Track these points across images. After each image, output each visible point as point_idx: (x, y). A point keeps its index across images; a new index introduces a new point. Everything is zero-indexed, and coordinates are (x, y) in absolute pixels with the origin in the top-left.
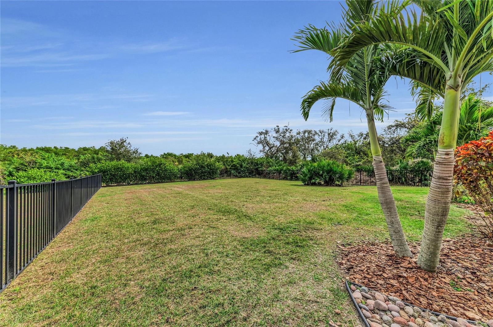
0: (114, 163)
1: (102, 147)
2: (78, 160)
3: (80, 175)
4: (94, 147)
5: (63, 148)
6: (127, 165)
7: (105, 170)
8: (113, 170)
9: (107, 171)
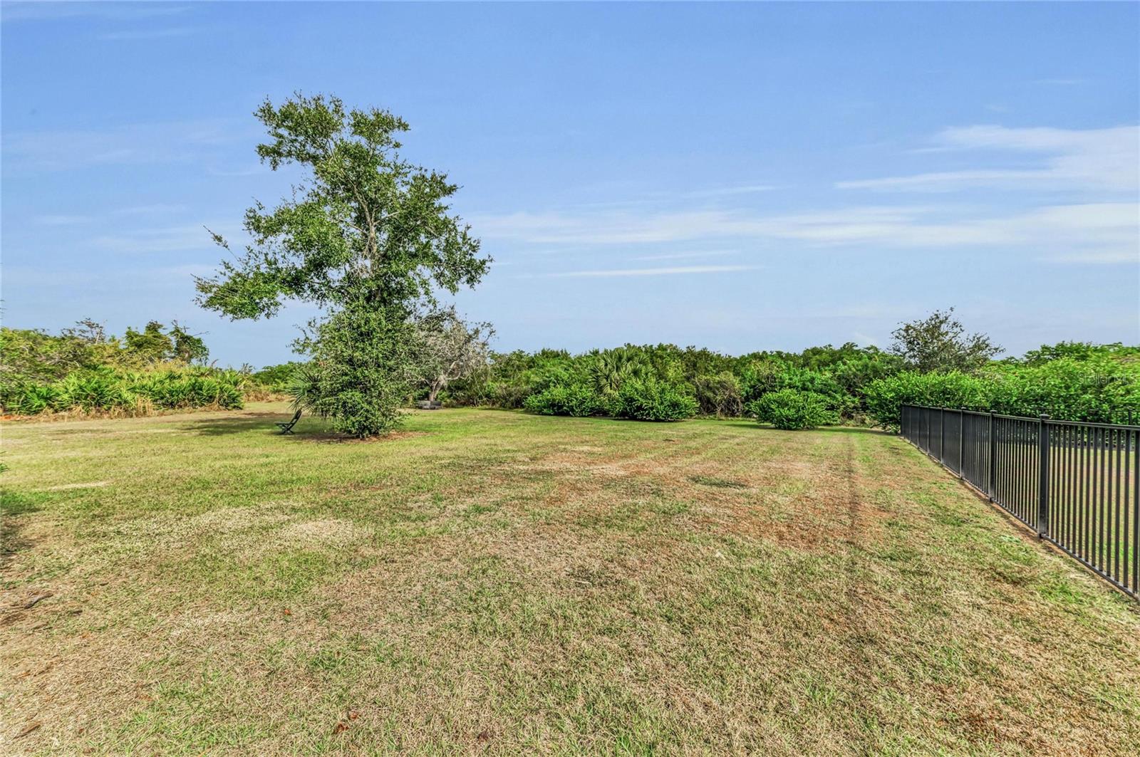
0: (933, 378)
1: (848, 344)
2: (834, 373)
3: (844, 403)
4: (830, 346)
5: (775, 353)
6: (968, 381)
7: (909, 394)
8: (928, 397)
9: (914, 398)
